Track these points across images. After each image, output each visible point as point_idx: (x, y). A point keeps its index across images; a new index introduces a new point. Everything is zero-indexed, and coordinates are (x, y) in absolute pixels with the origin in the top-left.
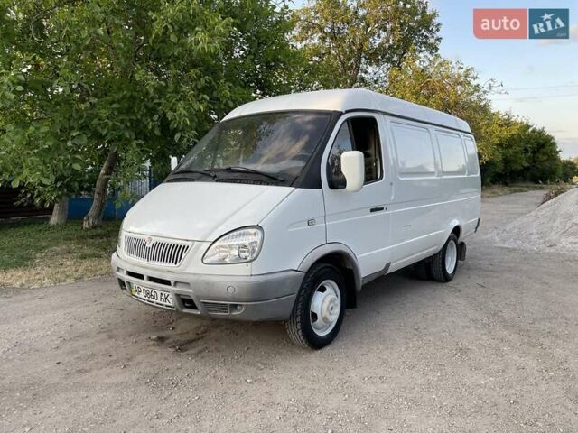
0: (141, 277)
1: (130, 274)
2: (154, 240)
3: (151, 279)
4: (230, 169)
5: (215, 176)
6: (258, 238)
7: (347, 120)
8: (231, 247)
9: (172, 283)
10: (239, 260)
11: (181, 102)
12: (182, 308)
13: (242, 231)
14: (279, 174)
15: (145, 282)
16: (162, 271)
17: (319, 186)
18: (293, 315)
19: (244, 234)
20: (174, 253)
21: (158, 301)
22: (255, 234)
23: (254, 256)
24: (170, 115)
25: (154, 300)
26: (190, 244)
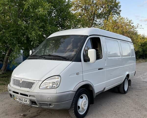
0: (18, 93)
1: (14, 92)
2: (23, 80)
3: (21, 94)
4: (50, 55)
5: (45, 58)
6: (59, 80)
7: (90, 38)
8: (49, 83)
9: (29, 96)
10: (52, 88)
11: (34, 31)
12: (32, 105)
13: (53, 77)
14: (67, 57)
15: (19, 95)
16: (25, 91)
17: (80, 61)
18: (71, 107)
19: (54, 78)
20: (29, 85)
21: (24, 102)
22: (58, 78)
23: (58, 86)
24: (29, 36)
25: (22, 102)
26: (35, 82)
